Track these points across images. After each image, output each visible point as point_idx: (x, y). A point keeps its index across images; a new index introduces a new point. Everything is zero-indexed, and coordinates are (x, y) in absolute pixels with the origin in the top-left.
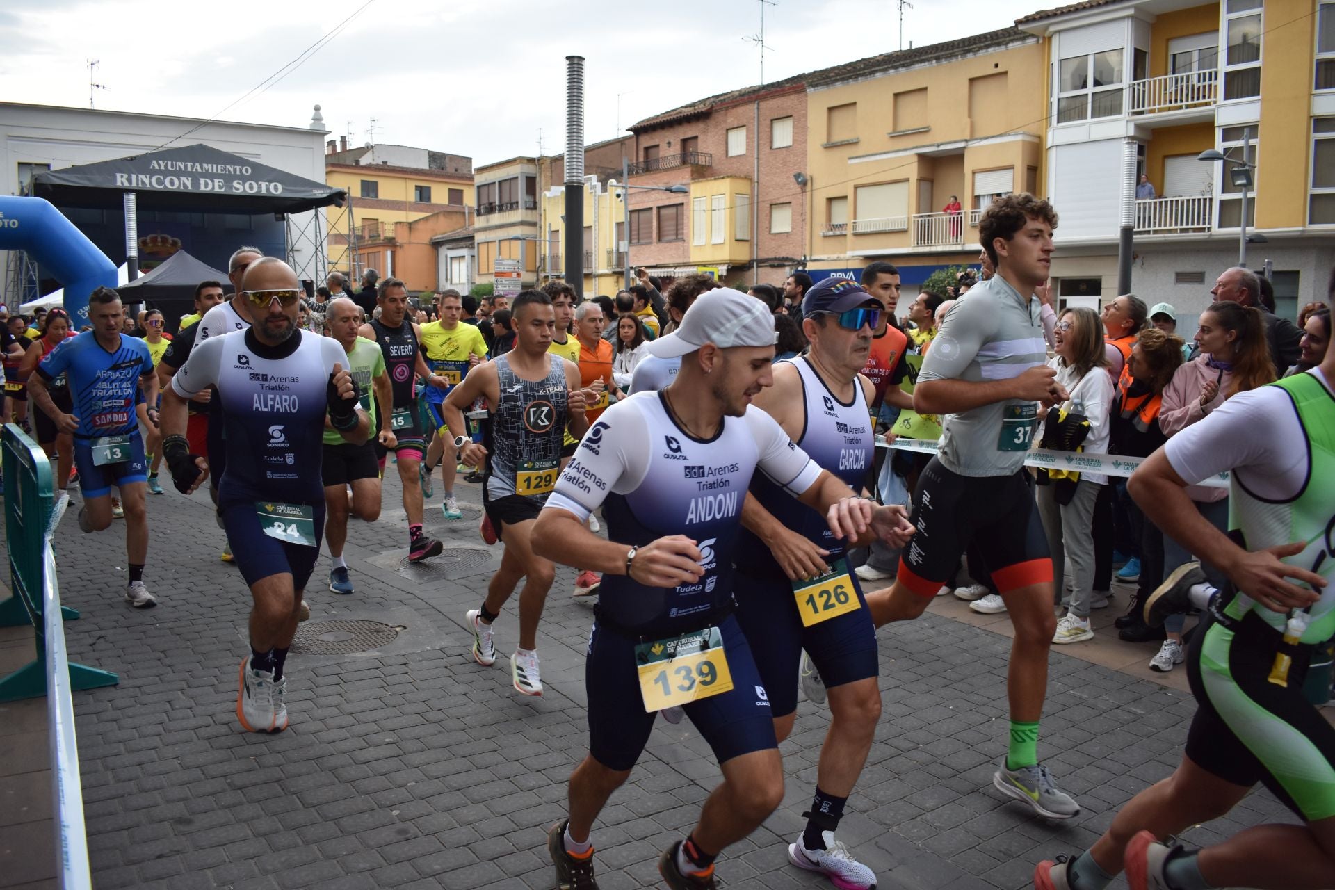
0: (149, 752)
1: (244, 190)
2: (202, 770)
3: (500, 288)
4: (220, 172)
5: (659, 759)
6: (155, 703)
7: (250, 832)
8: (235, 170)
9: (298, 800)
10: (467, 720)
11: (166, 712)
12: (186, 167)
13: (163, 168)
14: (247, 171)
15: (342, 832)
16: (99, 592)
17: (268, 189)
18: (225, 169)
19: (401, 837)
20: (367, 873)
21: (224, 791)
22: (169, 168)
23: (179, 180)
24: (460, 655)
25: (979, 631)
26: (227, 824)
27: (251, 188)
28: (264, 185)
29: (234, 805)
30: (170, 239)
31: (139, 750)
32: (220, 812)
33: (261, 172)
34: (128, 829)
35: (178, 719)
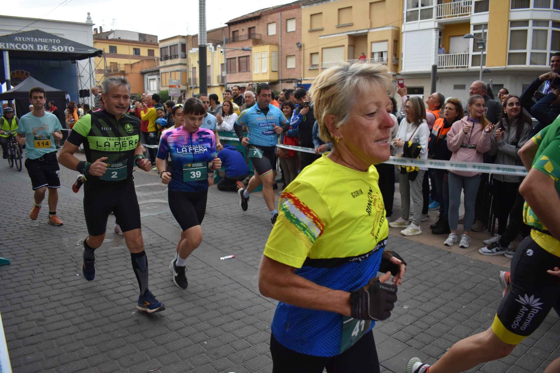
0: (25, 292)
1: (57, 50)
2: (49, 298)
3: (171, 92)
4: (46, 42)
5: (244, 287)
6: (27, 271)
7: (71, 324)
8: (53, 41)
9: (91, 309)
10: (163, 273)
11: (32, 275)
12: (31, 40)
13: (20, 40)
14: (58, 41)
15: (111, 322)
17: (68, 49)
18: (48, 40)
19: (137, 323)
20: (122, 338)
21: (59, 307)
22: (23, 40)
23: (28, 45)
24: (159, 247)
26: (60, 321)
27: (60, 49)
28: (66, 48)
29: (64, 313)
30: (25, 72)
31: (20, 291)
32: (57, 316)
33: (64, 42)
34: (17, 324)
35: (37, 277)
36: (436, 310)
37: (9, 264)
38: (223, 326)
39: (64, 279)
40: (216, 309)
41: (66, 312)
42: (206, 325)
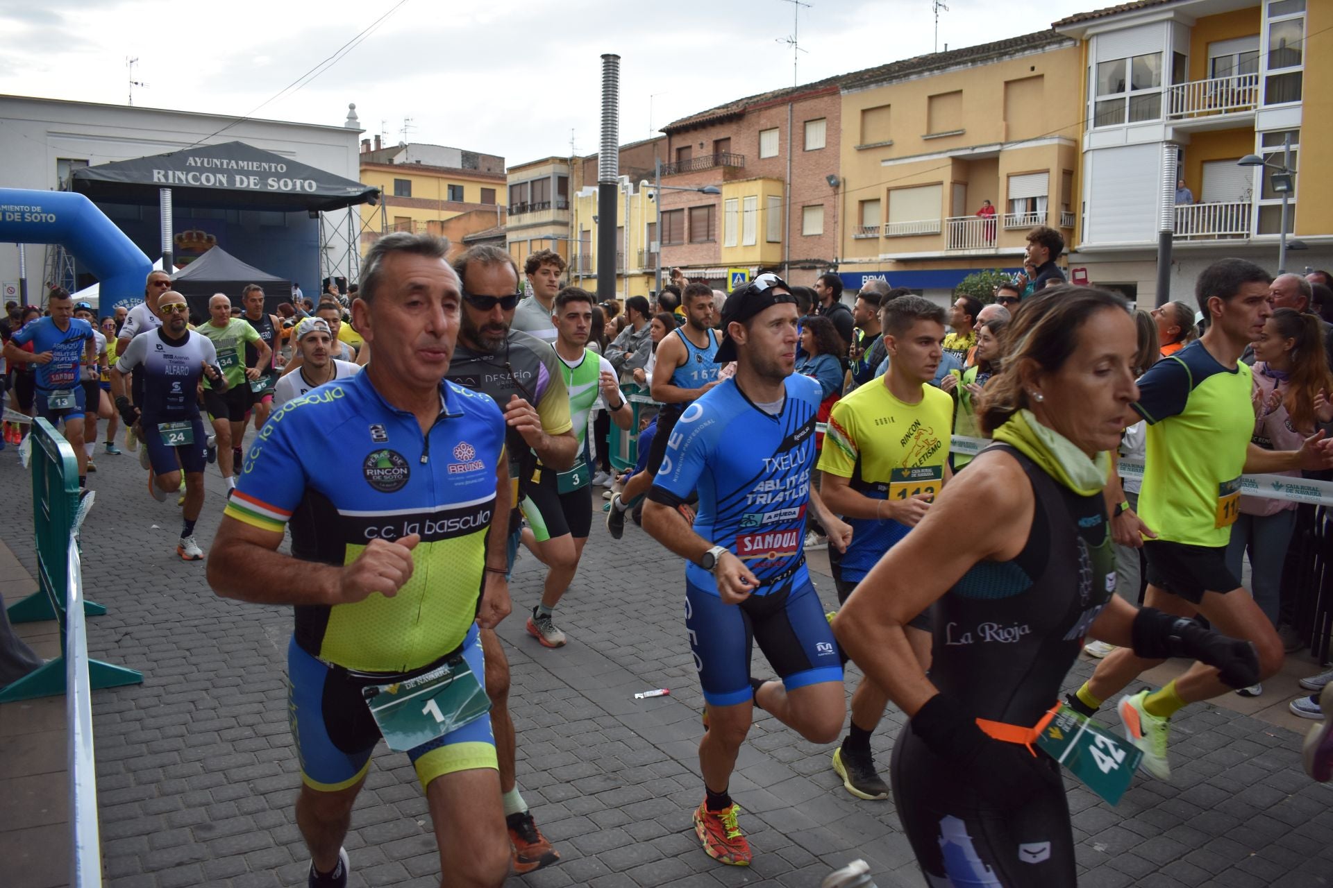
0: (171, 754)
1: (279, 187)
2: (225, 774)
4: (255, 169)
6: (180, 702)
7: (272, 840)
8: (270, 167)
11: (190, 713)
12: (222, 164)
13: (199, 165)
14: (282, 168)
15: (366, 842)
16: (126, 587)
17: (302, 187)
18: (260, 166)
19: (427, 850)
21: (247, 796)
22: (206, 165)
23: (215, 177)
26: (248, 831)
27: (286, 185)
28: (298, 182)
29: (257, 812)
30: (205, 236)
31: (161, 752)
32: (242, 819)
33: (296, 169)
34: (148, 834)
35: (201, 720)
36: (1180, 858)
37: (140, 684)
38: (637, 870)
39: (263, 729)
40: (620, 826)
41: (264, 810)
42: (594, 866)
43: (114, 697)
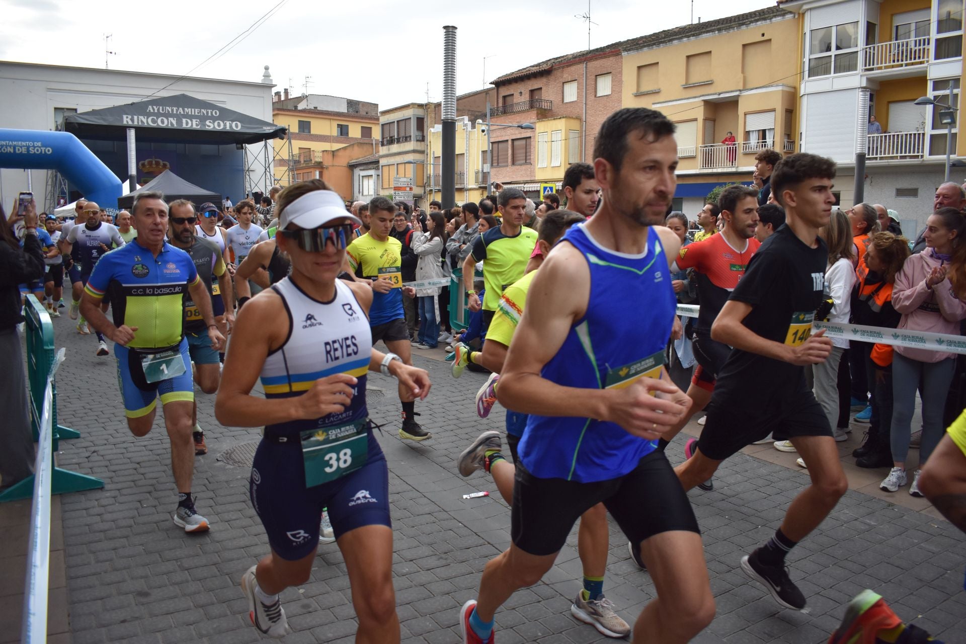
0: (122, 540)
1: (214, 127)
2: (160, 555)
4: (196, 114)
6: (130, 502)
7: (192, 604)
8: (207, 113)
9: (229, 580)
11: (137, 509)
12: (172, 110)
13: (156, 111)
14: (216, 113)
16: (96, 418)
17: (231, 126)
18: (200, 111)
19: (305, 611)
21: (175, 571)
22: (161, 111)
23: (168, 120)
25: (748, 457)
26: (175, 597)
27: (219, 125)
28: (228, 123)
29: (182, 583)
30: (161, 163)
31: (115, 538)
32: (171, 588)
33: (226, 114)
34: (102, 599)
35: (145, 515)
37: (102, 488)
40: (448, 594)
42: (428, 624)
43: (83, 498)
